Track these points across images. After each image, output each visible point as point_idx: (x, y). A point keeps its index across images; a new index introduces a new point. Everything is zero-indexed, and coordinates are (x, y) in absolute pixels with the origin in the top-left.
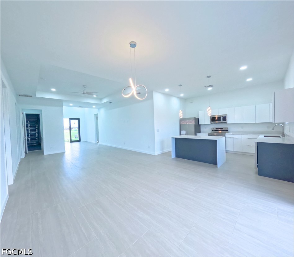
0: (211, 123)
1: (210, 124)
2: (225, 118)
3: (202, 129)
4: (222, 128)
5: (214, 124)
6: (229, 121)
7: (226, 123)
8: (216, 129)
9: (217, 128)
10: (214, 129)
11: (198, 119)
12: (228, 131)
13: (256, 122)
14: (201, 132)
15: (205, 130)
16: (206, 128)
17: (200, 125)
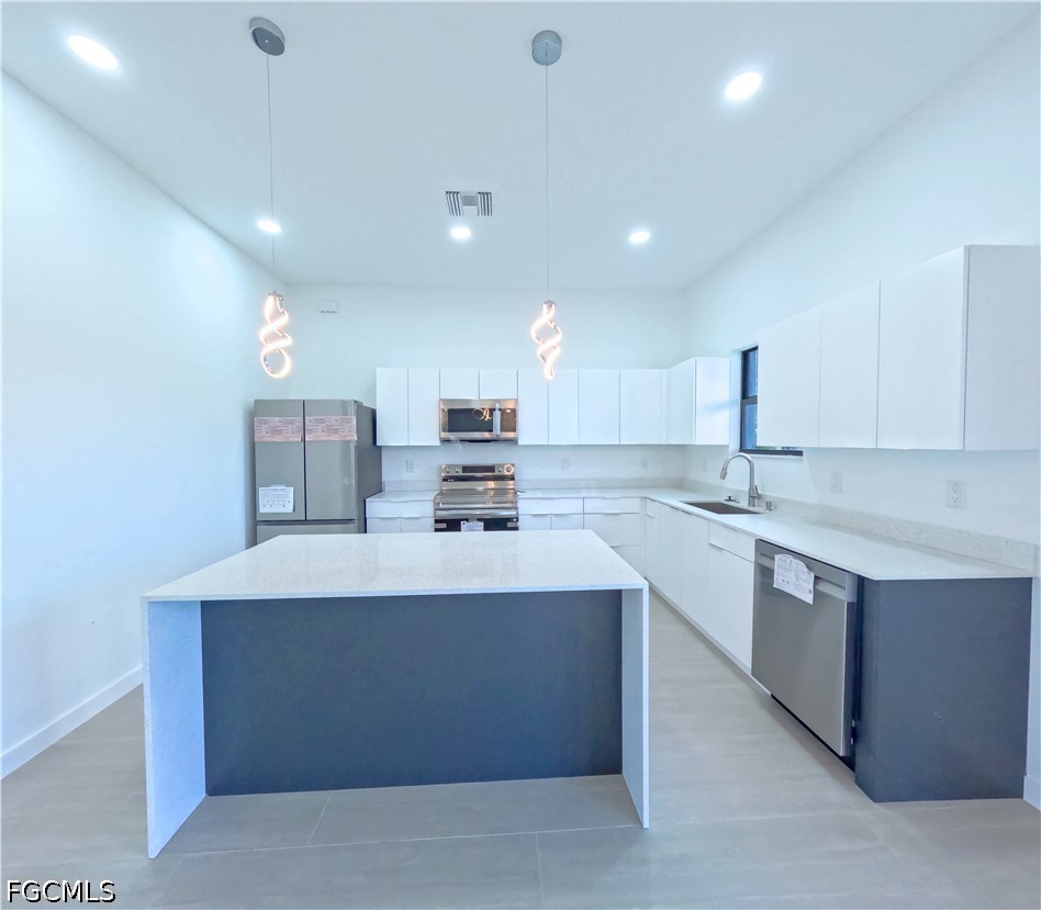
0: (446, 441)
1: (438, 443)
2: (510, 421)
3: (388, 476)
4: (491, 469)
5: (460, 446)
6: (527, 433)
7: (513, 441)
8: (461, 474)
9: (465, 469)
10: (453, 474)
11: (374, 413)
12: (513, 479)
13: (622, 443)
14: (387, 488)
15: (406, 476)
16: (410, 466)
17: (380, 447)
